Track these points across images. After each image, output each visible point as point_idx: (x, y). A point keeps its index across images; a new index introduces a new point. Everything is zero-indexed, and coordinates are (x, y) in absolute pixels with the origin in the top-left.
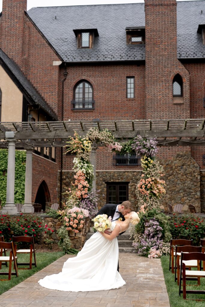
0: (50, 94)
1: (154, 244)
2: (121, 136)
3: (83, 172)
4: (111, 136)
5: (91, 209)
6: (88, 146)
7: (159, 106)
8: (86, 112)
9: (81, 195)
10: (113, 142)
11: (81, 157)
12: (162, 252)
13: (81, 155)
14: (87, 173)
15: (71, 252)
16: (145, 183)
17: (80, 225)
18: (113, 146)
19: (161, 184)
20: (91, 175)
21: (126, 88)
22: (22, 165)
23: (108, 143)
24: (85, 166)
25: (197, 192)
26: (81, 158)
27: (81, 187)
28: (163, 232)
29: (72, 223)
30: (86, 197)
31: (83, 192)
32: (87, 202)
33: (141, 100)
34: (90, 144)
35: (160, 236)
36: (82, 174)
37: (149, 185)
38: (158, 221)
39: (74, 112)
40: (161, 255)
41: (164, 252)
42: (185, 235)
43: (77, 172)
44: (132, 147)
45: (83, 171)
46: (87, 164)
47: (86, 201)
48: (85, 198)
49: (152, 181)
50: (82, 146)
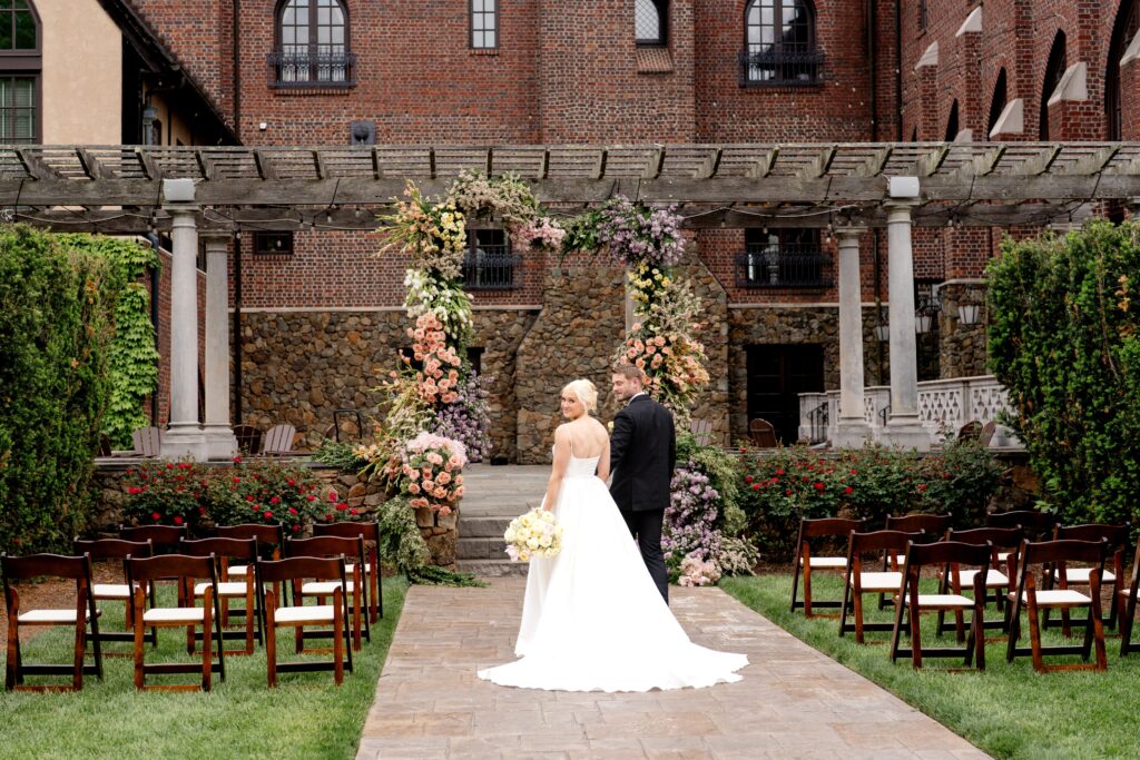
0: (188, 26)
1: (696, 543)
3: (440, 317)
4: (529, 199)
5: (469, 438)
6: (455, 229)
7: (590, 81)
8: (324, 95)
9: (435, 392)
10: (536, 219)
11: (433, 269)
12: (719, 568)
13: (431, 263)
14: (453, 322)
15: (425, 577)
16: (645, 352)
17: (458, 489)
18: (536, 230)
19: (695, 353)
20: (463, 326)
21: (466, 12)
22: (130, 290)
23: (521, 219)
24: (445, 296)
25: (719, 382)
26: (430, 270)
27: (436, 366)
28: (721, 506)
29: (432, 483)
30: (454, 401)
31: (446, 384)
32: (456, 416)
33: (521, 57)
34: (461, 224)
35: (713, 516)
36: (436, 322)
37: (658, 358)
38: (703, 471)
39: (280, 95)
40: (719, 575)
41: (728, 566)
42: (784, 514)
43: (416, 317)
44: (597, 235)
45: (438, 315)
46: (453, 291)
47: (452, 413)
48: (449, 404)
49: (668, 343)
50: (435, 229)
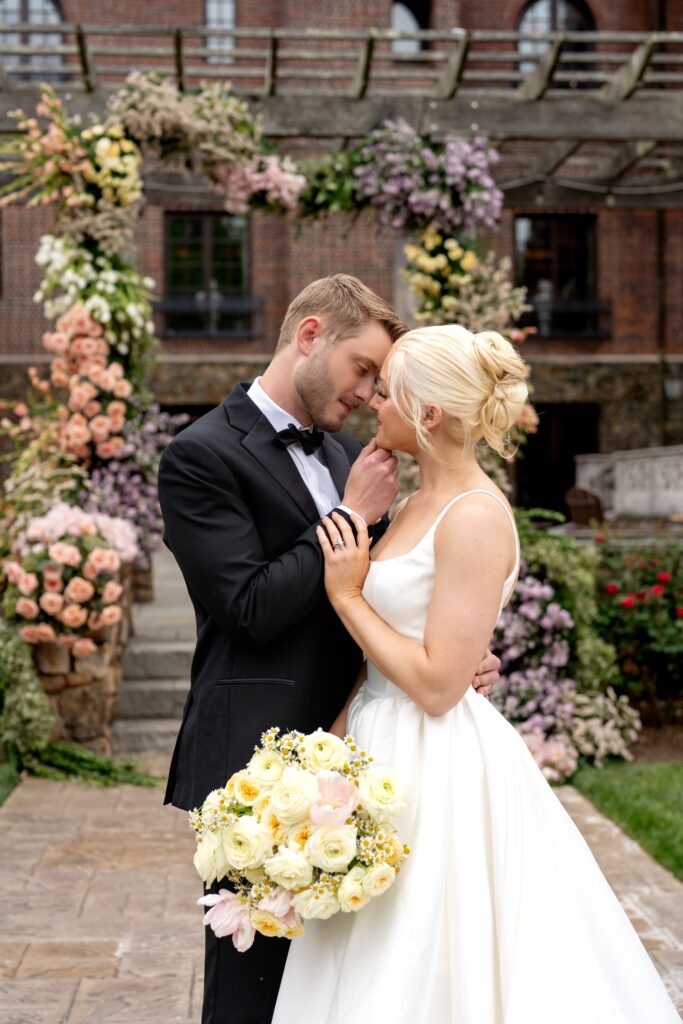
1: (531, 705)
2: (293, 125)
3: (96, 315)
4: (245, 124)
5: (144, 516)
6: (120, 169)
9: (86, 438)
10: (256, 157)
11: (85, 234)
12: (574, 753)
13: (81, 223)
14: (119, 325)
15: (49, 763)
17: (107, 611)
18: (256, 177)
20: (137, 333)
23: (231, 156)
24: (106, 282)
26: (80, 238)
27: (87, 395)
28: (573, 639)
29: (58, 599)
30: (118, 454)
31: (102, 426)
32: (122, 479)
34: (130, 161)
36: (88, 325)
38: (540, 577)
40: (572, 764)
41: (588, 748)
43: (58, 316)
44: (357, 185)
45: (93, 311)
47: (116, 474)
48: (111, 460)
50: (87, 166)
